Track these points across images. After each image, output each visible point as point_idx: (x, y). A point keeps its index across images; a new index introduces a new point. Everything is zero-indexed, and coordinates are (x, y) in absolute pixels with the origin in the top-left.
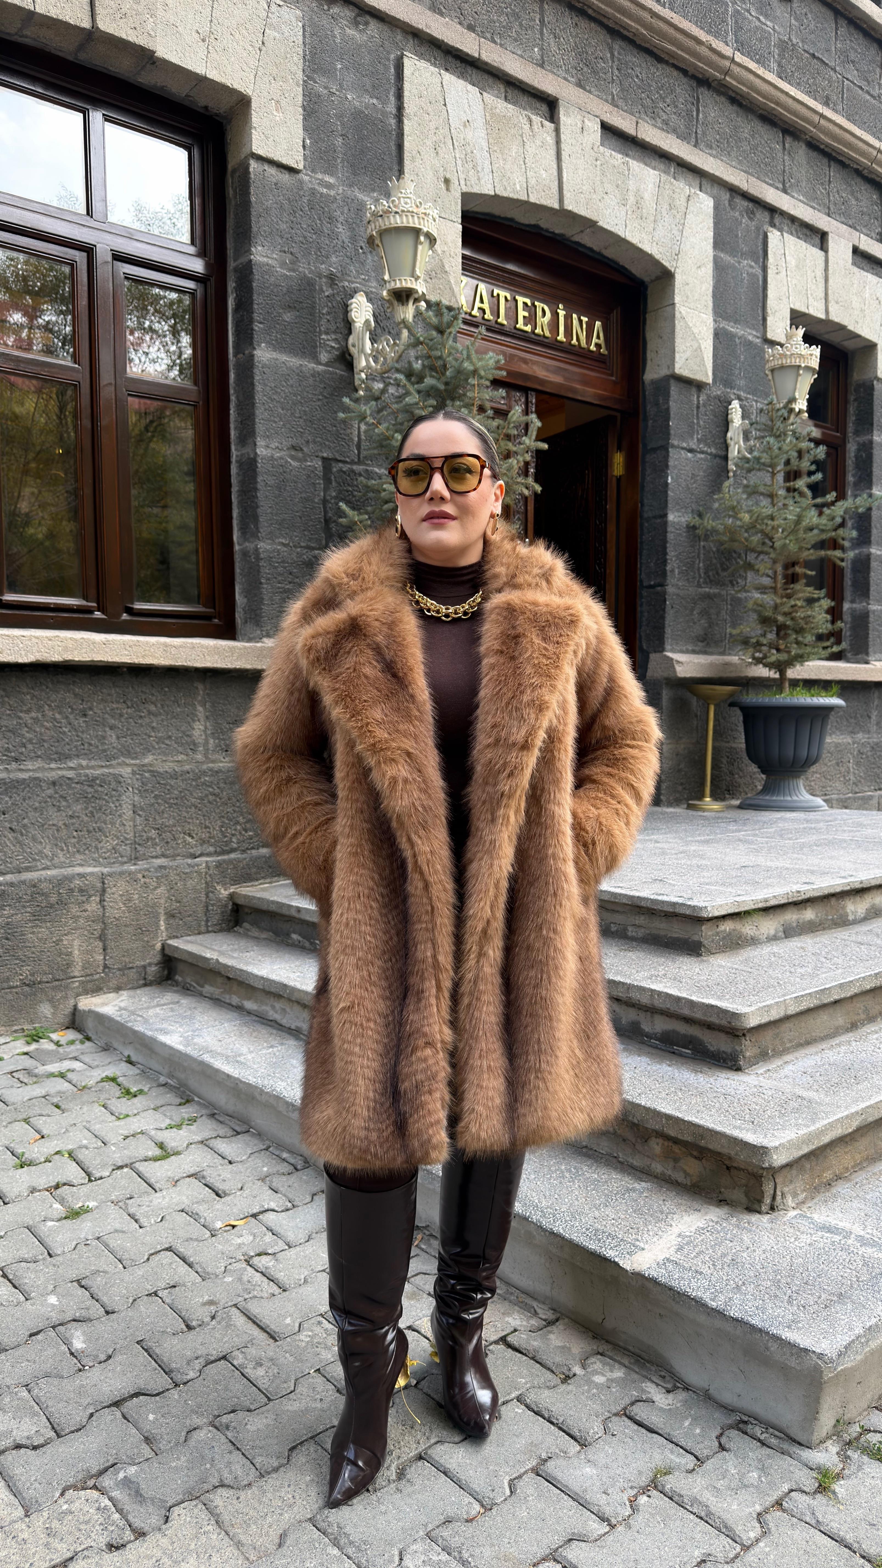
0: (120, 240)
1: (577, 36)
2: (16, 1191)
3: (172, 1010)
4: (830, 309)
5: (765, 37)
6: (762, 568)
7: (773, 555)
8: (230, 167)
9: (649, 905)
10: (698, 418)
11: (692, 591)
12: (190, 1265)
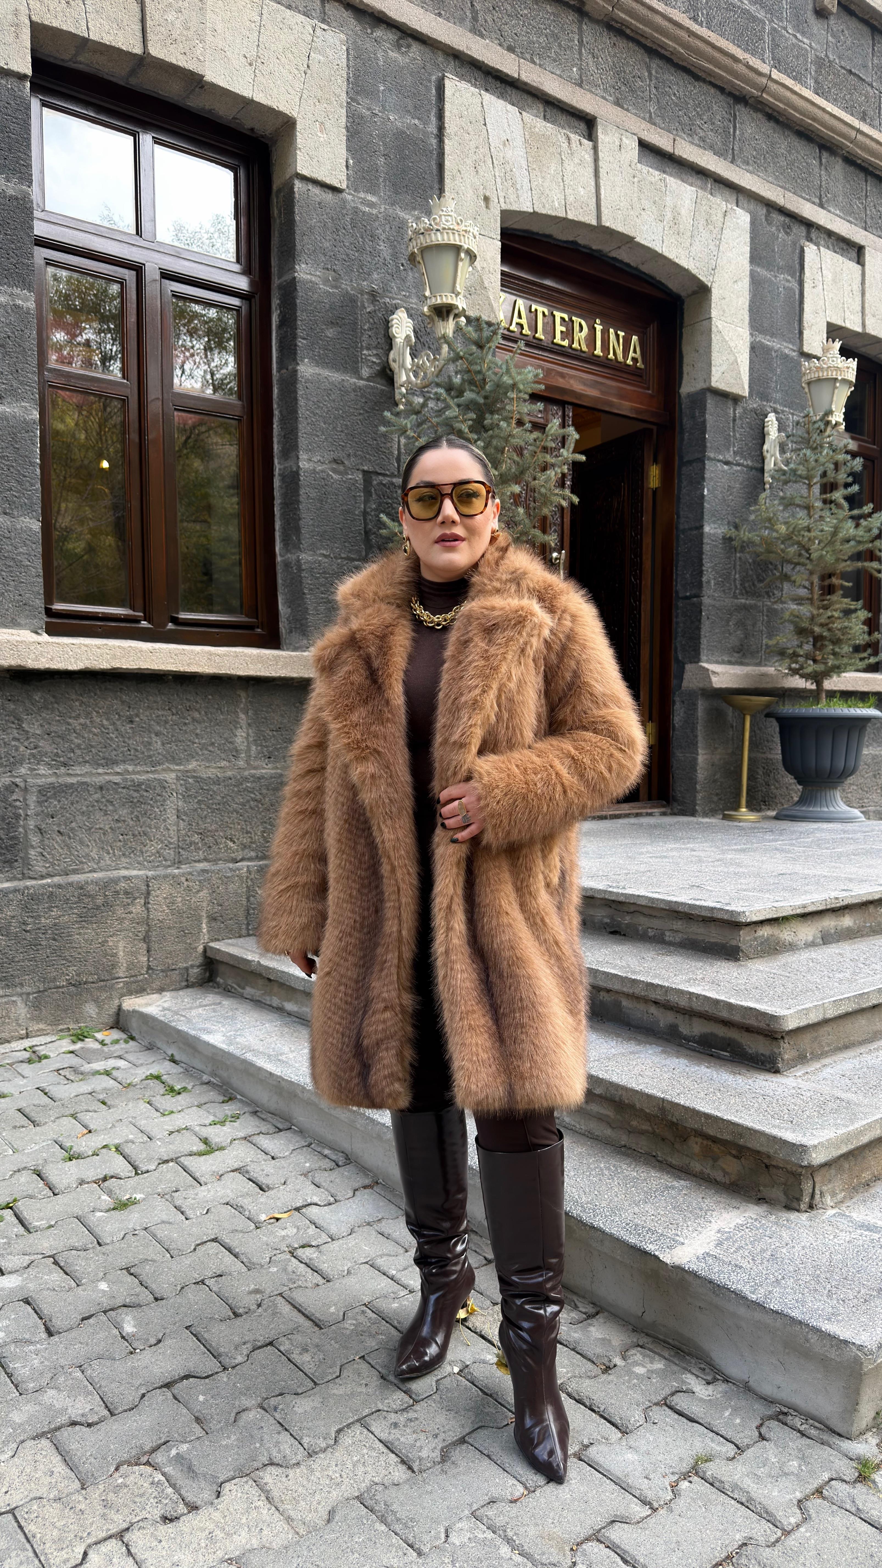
0: (168, 259)
1: (615, 56)
2: (65, 1182)
3: (214, 1011)
4: (867, 322)
5: (802, 54)
6: (798, 579)
7: (809, 567)
8: (275, 187)
9: (686, 910)
10: (734, 431)
11: (728, 602)
12: (236, 1256)
